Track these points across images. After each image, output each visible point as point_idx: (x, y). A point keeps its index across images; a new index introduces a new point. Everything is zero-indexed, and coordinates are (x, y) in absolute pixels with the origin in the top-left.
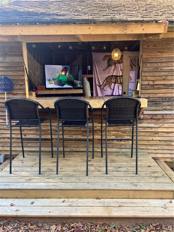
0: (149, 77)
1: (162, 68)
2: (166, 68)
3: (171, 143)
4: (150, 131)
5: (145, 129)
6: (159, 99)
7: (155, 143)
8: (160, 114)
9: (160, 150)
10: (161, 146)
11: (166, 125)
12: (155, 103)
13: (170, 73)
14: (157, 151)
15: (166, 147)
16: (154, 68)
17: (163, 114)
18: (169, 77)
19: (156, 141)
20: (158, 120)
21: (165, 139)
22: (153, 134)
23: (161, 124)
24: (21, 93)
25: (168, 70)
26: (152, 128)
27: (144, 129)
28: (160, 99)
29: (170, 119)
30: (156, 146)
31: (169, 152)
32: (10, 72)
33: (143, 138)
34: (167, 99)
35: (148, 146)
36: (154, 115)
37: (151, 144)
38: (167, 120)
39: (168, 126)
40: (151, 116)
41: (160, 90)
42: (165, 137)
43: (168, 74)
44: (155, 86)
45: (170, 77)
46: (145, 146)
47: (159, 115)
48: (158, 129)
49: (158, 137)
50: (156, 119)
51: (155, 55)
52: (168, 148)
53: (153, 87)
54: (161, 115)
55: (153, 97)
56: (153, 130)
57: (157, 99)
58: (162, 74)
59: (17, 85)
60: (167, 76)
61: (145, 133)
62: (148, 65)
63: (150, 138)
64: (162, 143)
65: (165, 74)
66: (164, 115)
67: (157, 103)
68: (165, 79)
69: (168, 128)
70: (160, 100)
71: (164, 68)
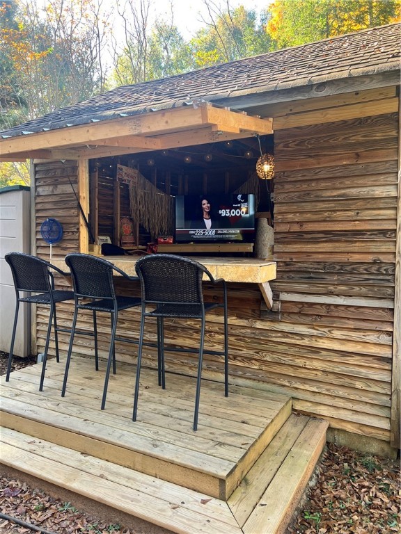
0: (290, 216)
1: (319, 193)
2: (328, 194)
3: (353, 382)
4: (298, 342)
5: (288, 337)
6: (316, 266)
7: (311, 375)
8: (322, 305)
9: (326, 397)
10: (328, 387)
11: (337, 334)
12: (307, 276)
13: (340, 204)
14: (318, 399)
15: (341, 392)
16: (302, 193)
17: (329, 305)
18: (338, 213)
19: (315, 372)
20: (316, 319)
21: (337, 370)
22: (306, 351)
23: (326, 330)
24: (72, 246)
25: (335, 196)
26: (302, 336)
27: (284, 337)
28: (319, 267)
29: (349, 319)
30: (315, 384)
31: (349, 405)
32: (60, 211)
33: (283, 358)
34: (335, 268)
35: (296, 380)
36: (306, 306)
37: (303, 376)
38: (339, 320)
39: (344, 337)
40: (301, 306)
41: (317, 246)
42: (336, 364)
43: (335, 207)
44: (305, 236)
45: (342, 213)
46: (290, 379)
47: (319, 307)
48: (318, 340)
49: (320, 362)
50: (311, 315)
51: (301, 165)
52: (346, 395)
53: (300, 237)
54: (323, 307)
55: (303, 262)
56: (306, 342)
57: (311, 266)
58: (321, 206)
59: (68, 232)
60: (333, 211)
61: (286, 348)
62: (287, 186)
63: (299, 362)
64: (331, 378)
65: (327, 206)
66: (332, 307)
67: (312, 275)
68: (328, 219)
69: (344, 342)
70: (319, 269)
71: (324, 191)
